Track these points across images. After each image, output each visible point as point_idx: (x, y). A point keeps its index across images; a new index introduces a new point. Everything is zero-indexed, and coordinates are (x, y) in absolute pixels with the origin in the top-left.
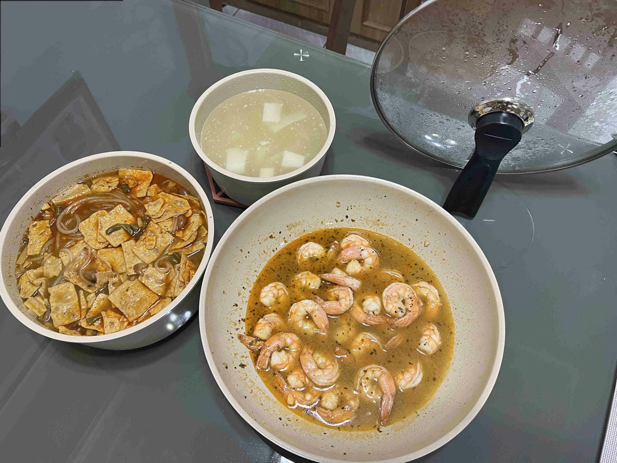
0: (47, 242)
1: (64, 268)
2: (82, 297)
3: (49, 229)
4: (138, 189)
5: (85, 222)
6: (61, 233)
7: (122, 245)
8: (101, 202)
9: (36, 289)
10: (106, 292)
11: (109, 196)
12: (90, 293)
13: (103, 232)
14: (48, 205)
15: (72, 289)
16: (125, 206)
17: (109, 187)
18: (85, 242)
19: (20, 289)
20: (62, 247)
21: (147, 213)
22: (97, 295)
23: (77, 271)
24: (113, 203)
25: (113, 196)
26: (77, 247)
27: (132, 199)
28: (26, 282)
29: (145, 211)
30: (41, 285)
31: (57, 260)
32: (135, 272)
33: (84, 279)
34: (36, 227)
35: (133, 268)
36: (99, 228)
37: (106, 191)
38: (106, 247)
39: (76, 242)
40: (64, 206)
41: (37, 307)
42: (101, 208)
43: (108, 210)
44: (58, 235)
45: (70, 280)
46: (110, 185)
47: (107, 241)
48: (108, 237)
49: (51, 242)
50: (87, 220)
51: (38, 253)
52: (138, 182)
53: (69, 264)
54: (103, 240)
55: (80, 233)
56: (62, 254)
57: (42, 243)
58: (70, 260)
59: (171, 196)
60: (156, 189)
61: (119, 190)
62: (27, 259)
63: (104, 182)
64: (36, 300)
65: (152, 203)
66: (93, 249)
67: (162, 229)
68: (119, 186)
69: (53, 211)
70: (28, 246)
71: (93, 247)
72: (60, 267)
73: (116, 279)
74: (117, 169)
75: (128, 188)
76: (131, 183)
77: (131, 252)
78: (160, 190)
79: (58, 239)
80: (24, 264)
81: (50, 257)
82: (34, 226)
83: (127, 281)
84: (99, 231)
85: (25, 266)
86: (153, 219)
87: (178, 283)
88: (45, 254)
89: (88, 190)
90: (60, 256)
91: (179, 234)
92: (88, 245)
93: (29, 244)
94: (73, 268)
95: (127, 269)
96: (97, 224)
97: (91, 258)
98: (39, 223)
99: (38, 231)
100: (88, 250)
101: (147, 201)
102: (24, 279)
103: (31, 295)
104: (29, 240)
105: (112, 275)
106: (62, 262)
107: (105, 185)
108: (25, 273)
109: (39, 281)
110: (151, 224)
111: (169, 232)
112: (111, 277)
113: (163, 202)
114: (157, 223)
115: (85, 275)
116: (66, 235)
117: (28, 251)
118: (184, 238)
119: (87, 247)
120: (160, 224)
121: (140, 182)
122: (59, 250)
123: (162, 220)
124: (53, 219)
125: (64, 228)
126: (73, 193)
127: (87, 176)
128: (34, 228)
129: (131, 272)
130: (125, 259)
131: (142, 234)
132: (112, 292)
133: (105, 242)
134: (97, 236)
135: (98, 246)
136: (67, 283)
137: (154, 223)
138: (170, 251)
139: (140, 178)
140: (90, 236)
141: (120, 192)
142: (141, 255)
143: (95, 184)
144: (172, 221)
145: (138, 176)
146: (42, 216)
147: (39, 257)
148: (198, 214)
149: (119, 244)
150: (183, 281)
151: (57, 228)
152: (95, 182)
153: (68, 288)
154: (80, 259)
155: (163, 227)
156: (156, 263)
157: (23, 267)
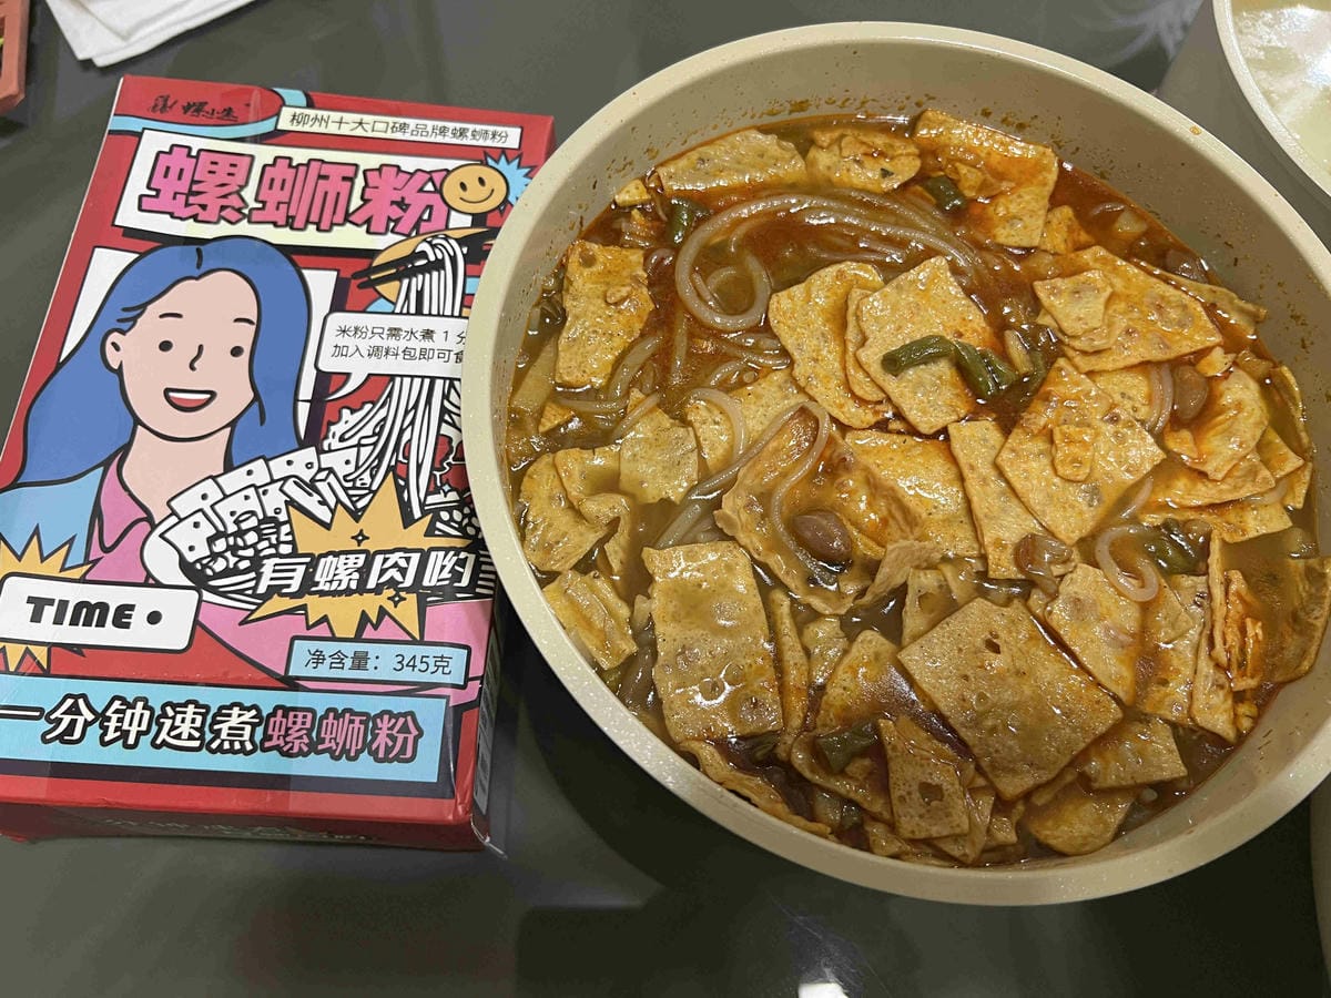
0: (632, 346)
1: (705, 473)
2: (786, 625)
3: (645, 290)
4: (1001, 211)
5: (791, 298)
6: (693, 318)
7: (952, 430)
8: (850, 226)
9: (593, 538)
10: (893, 629)
11: (881, 208)
12: (816, 616)
13: (872, 356)
14: (641, 187)
15: (743, 583)
16: (955, 270)
17: (885, 174)
18: (794, 381)
19: (526, 522)
20: (694, 382)
21: (1044, 320)
22: (850, 631)
23: (765, 497)
24: (901, 244)
25: (893, 212)
26: (759, 397)
27: (979, 247)
28: (552, 498)
29: (1036, 306)
30: (614, 524)
31: (681, 432)
32: (1021, 569)
33: (792, 545)
34: (594, 269)
35: (1010, 550)
36: (852, 335)
37: (870, 187)
38: (881, 426)
39: (760, 374)
40: (705, 205)
41: (599, 624)
42: (850, 252)
43: (890, 271)
44: (682, 330)
45: (742, 537)
46: (886, 164)
47: (889, 399)
48: (892, 385)
49: (649, 346)
50: (797, 290)
51: (598, 382)
52: (998, 177)
53: (727, 462)
54: (875, 395)
55: (775, 337)
56: (698, 410)
57: (619, 343)
58: (732, 447)
59: (1133, 270)
60: (1070, 230)
61: (923, 197)
62: (553, 397)
63: (863, 149)
64: (593, 590)
65: (1059, 282)
66: (834, 420)
67: (1113, 406)
68: (921, 178)
69: (658, 219)
70: (563, 341)
71: (836, 413)
72: (691, 469)
73: (928, 580)
74: (919, 110)
75: (959, 195)
76: (970, 178)
77: (992, 475)
78: (1084, 237)
79: (681, 341)
80: (540, 414)
81: (651, 411)
82: (588, 261)
83: (980, 600)
84: (851, 348)
85: (547, 425)
86: (1071, 353)
87: (1206, 667)
88: (636, 394)
89: (800, 164)
90: (691, 417)
91: (1182, 444)
92: (812, 399)
93: (564, 334)
94: (748, 482)
95: (981, 545)
96: (840, 318)
97: (821, 457)
98: (604, 255)
99: (602, 288)
100: (817, 421)
101: (1042, 271)
102: (541, 482)
103: (574, 561)
104: (565, 319)
105: (926, 561)
106: (699, 447)
107: (868, 162)
108: (547, 459)
109: (604, 507)
110: (1061, 369)
111: (1143, 423)
112: (917, 567)
113: (1109, 290)
114: (1090, 374)
115: (793, 527)
116: (716, 334)
117: (562, 364)
118: (1208, 468)
119: (811, 406)
120: (1102, 382)
121: (1005, 186)
122: (684, 390)
123: (1110, 366)
124: (662, 252)
125: (706, 302)
126: (739, 165)
127: (801, 106)
128: (586, 272)
129: (1004, 566)
130: (968, 501)
131: (1026, 406)
132: (915, 638)
133: (880, 402)
134: (845, 368)
135: (852, 413)
136: (725, 544)
137: (1076, 368)
138: (1148, 508)
139: (1000, 169)
140: (816, 360)
141: (928, 207)
142: (1035, 499)
143: (827, 148)
144: (1147, 376)
145: (995, 160)
146: (616, 226)
147: (606, 400)
148: (1251, 374)
149: (940, 426)
150: (1224, 659)
151: (677, 292)
152: (824, 138)
153: (729, 568)
154: (777, 451)
155: (1117, 398)
156: (1102, 550)
157: (542, 429)
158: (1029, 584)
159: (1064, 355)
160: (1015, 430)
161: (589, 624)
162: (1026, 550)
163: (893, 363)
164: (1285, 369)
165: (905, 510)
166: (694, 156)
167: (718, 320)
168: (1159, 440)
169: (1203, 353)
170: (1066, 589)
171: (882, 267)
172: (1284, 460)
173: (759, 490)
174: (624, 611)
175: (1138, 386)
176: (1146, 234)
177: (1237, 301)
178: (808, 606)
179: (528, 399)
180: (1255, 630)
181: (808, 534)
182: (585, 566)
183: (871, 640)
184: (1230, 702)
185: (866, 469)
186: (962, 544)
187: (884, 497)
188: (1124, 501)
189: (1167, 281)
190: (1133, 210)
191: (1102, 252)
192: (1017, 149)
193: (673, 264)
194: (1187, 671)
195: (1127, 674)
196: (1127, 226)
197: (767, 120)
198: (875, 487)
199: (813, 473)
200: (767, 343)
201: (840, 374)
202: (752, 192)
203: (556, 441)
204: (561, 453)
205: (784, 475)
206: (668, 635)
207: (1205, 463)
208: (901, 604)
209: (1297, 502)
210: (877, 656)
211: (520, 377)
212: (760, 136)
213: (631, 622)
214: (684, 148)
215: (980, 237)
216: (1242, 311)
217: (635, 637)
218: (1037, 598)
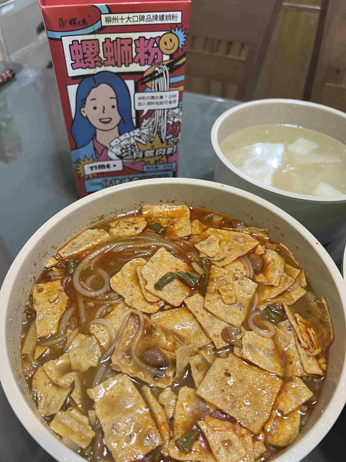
0: (64, 314)
1: (103, 350)
2: (151, 398)
3: (64, 293)
4: (177, 228)
5: (117, 277)
6: (84, 296)
7: (186, 302)
8: (130, 248)
9: (66, 393)
10: (190, 383)
11: (138, 240)
12: (161, 390)
13: (150, 287)
14: (54, 259)
15: (130, 388)
16: (169, 250)
17: (136, 229)
18: (126, 305)
19: (37, 398)
20: (90, 318)
21: (202, 255)
22: (176, 391)
23: (128, 352)
24: (149, 248)
25: (143, 239)
26: (115, 315)
27: (173, 241)
28: (45, 384)
29: (198, 252)
30: (73, 385)
31: (90, 339)
32: (227, 342)
33: (144, 366)
34: (43, 292)
35: (220, 336)
36: (141, 282)
37: (133, 234)
38: (162, 309)
39: (112, 306)
40: (78, 259)
41: (76, 430)
42: (133, 256)
43: (147, 258)
44: (81, 301)
45: (124, 370)
46: (136, 226)
47: (161, 299)
48: (160, 294)
49: (70, 312)
50: (119, 274)
51: (54, 332)
52: (172, 219)
53: (111, 343)
54: (156, 299)
55: (115, 292)
56: (94, 328)
57: (58, 315)
58: (111, 337)
59: (224, 231)
60: (200, 226)
61: (151, 232)
62: (38, 344)
63: (127, 223)
64: (71, 416)
65: (202, 242)
66: (144, 313)
67: (234, 274)
68: (148, 226)
69: (63, 268)
70: (37, 322)
71: (144, 310)
72: (98, 352)
73: (197, 359)
74: (140, 207)
75: (162, 227)
76: (164, 222)
77: (205, 312)
78: (205, 227)
79: (81, 306)
80: (34, 352)
81: (77, 335)
82: (40, 290)
83: (218, 359)
84: (142, 286)
85: (37, 355)
86: (214, 263)
87: (302, 351)
88: (69, 331)
89: (107, 235)
90: (92, 332)
91: (261, 278)
92: (134, 309)
93: (37, 319)
94: (120, 348)
95: (210, 338)
96: (136, 278)
97: (144, 329)
98: (46, 286)
99: (47, 298)
100: (138, 316)
101: (196, 241)
102: (40, 379)
103: (60, 407)
104: (36, 313)
105: (193, 352)
106: (99, 342)
107: (130, 227)
108: (40, 369)
109: (67, 380)
110: (213, 269)
111: (246, 277)
112: (191, 356)
113: (218, 239)
114: (223, 267)
115: (142, 359)
116: (93, 299)
117: (38, 330)
118: (273, 283)
119: (134, 311)
120: (228, 268)
121: (175, 220)
122: (87, 323)
123: (228, 262)
124: (66, 278)
125: (87, 289)
126: (87, 241)
127: (102, 217)
128: (41, 294)
129: (221, 343)
130: (200, 324)
131: (207, 285)
132: (200, 383)
133: (158, 301)
134: (143, 294)
135: (150, 309)
136: (118, 376)
137: (218, 267)
138: (260, 304)
139: (172, 215)
140: (132, 295)
141: (153, 234)
142: (221, 315)
143: (115, 227)
144: (241, 261)
145: (169, 214)
146: (48, 275)
147: (59, 337)
148: (272, 249)
149: (181, 301)
150: (306, 346)
151: (75, 290)
152: (113, 225)
153: (123, 384)
154: (127, 332)
155: (235, 271)
156: (251, 325)
157: (35, 358)
158: (232, 346)
159: (213, 264)
160: (207, 294)
161: (73, 432)
162: (226, 334)
163: (158, 286)
164: (281, 244)
165: (179, 336)
166: (70, 244)
167: (93, 294)
168: (254, 280)
169: (255, 248)
170: (245, 342)
171: (145, 257)
172: (294, 272)
173: (125, 350)
174: (85, 420)
175: (239, 265)
176: (223, 220)
177: (258, 229)
178: (157, 387)
179: (28, 348)
180: (311, 331)
181: (148, 359)
182: (65, 407)
183: (185, 391)
184: (315, 360)
185: (161, 327)
186: (204, 341)
187: (171, 334)
188: (251, 304)
189: (235, 231)
190: (216, 214)
191: (212, 229)
192: (175, 208)
193: (72, 281)
194: (296, 355)
195: (277, 365)
196: (217, 219)
197: (92, 225)
198: (167, 332)
199: (143, 336)
200: (113, 295)
201: (142, 296)
202: (94, 249)
203: (42, 360)
204: (45, 365)
205: (133, 340)
206: (105, 422)
207: (271, 282)
208: (190, 372)
209: (304, 284)
210: (189, 397)
211: (23, 341)
212: (92, 230)
213: (90, 424)
214: (66, 242)
215: (173, 237)
216: (261, 232)
217: (93, 429)
218: (236, 350)
